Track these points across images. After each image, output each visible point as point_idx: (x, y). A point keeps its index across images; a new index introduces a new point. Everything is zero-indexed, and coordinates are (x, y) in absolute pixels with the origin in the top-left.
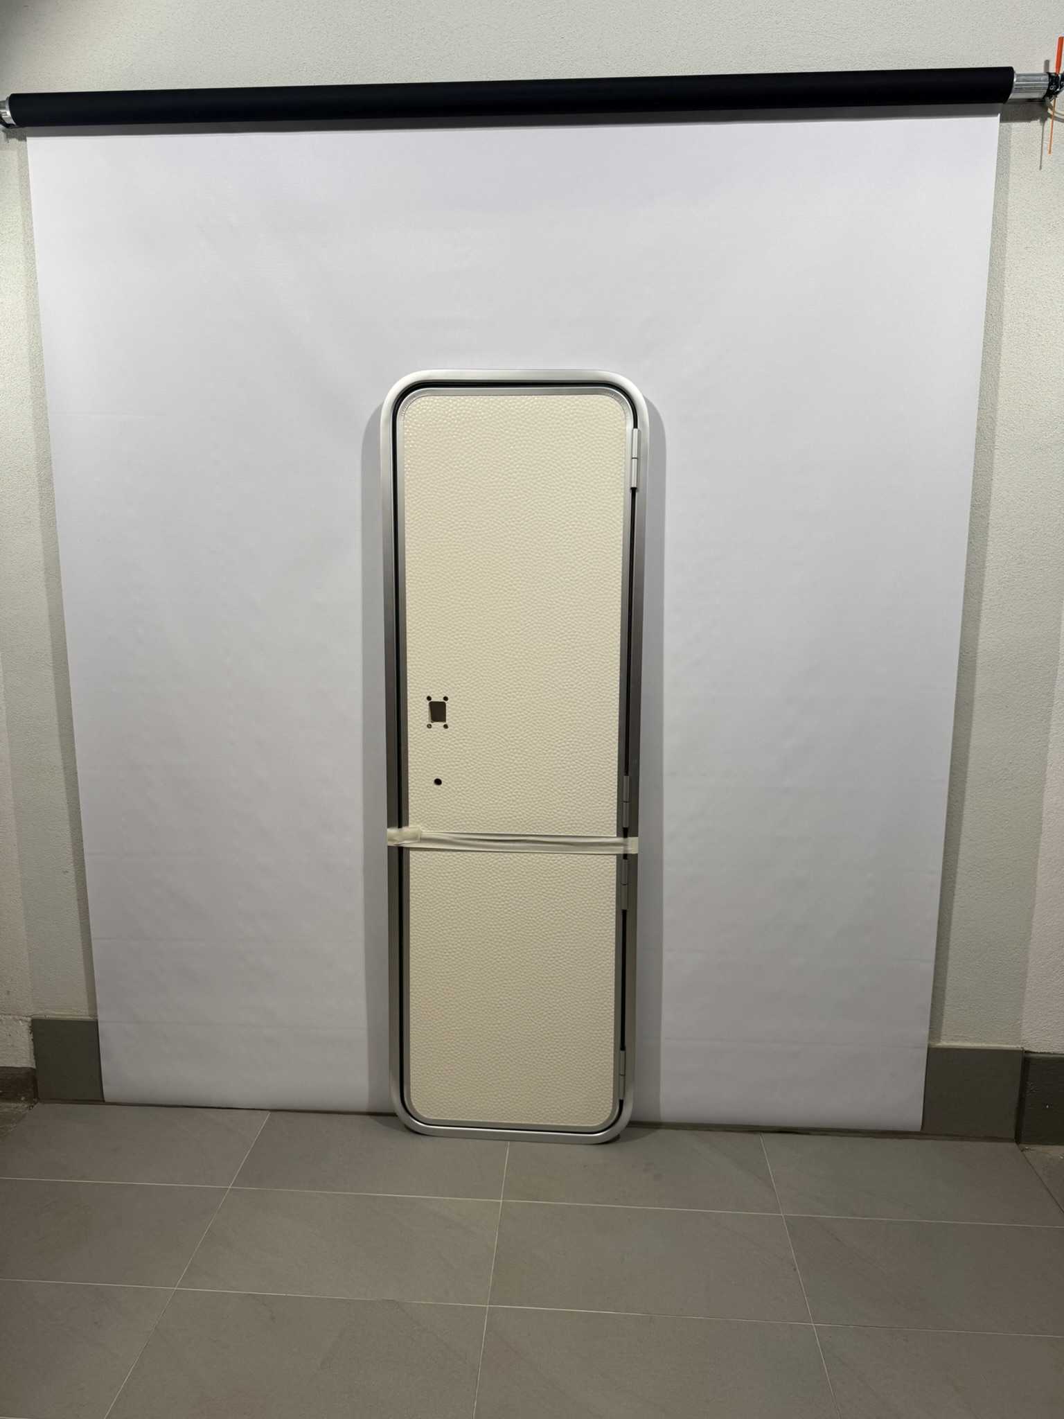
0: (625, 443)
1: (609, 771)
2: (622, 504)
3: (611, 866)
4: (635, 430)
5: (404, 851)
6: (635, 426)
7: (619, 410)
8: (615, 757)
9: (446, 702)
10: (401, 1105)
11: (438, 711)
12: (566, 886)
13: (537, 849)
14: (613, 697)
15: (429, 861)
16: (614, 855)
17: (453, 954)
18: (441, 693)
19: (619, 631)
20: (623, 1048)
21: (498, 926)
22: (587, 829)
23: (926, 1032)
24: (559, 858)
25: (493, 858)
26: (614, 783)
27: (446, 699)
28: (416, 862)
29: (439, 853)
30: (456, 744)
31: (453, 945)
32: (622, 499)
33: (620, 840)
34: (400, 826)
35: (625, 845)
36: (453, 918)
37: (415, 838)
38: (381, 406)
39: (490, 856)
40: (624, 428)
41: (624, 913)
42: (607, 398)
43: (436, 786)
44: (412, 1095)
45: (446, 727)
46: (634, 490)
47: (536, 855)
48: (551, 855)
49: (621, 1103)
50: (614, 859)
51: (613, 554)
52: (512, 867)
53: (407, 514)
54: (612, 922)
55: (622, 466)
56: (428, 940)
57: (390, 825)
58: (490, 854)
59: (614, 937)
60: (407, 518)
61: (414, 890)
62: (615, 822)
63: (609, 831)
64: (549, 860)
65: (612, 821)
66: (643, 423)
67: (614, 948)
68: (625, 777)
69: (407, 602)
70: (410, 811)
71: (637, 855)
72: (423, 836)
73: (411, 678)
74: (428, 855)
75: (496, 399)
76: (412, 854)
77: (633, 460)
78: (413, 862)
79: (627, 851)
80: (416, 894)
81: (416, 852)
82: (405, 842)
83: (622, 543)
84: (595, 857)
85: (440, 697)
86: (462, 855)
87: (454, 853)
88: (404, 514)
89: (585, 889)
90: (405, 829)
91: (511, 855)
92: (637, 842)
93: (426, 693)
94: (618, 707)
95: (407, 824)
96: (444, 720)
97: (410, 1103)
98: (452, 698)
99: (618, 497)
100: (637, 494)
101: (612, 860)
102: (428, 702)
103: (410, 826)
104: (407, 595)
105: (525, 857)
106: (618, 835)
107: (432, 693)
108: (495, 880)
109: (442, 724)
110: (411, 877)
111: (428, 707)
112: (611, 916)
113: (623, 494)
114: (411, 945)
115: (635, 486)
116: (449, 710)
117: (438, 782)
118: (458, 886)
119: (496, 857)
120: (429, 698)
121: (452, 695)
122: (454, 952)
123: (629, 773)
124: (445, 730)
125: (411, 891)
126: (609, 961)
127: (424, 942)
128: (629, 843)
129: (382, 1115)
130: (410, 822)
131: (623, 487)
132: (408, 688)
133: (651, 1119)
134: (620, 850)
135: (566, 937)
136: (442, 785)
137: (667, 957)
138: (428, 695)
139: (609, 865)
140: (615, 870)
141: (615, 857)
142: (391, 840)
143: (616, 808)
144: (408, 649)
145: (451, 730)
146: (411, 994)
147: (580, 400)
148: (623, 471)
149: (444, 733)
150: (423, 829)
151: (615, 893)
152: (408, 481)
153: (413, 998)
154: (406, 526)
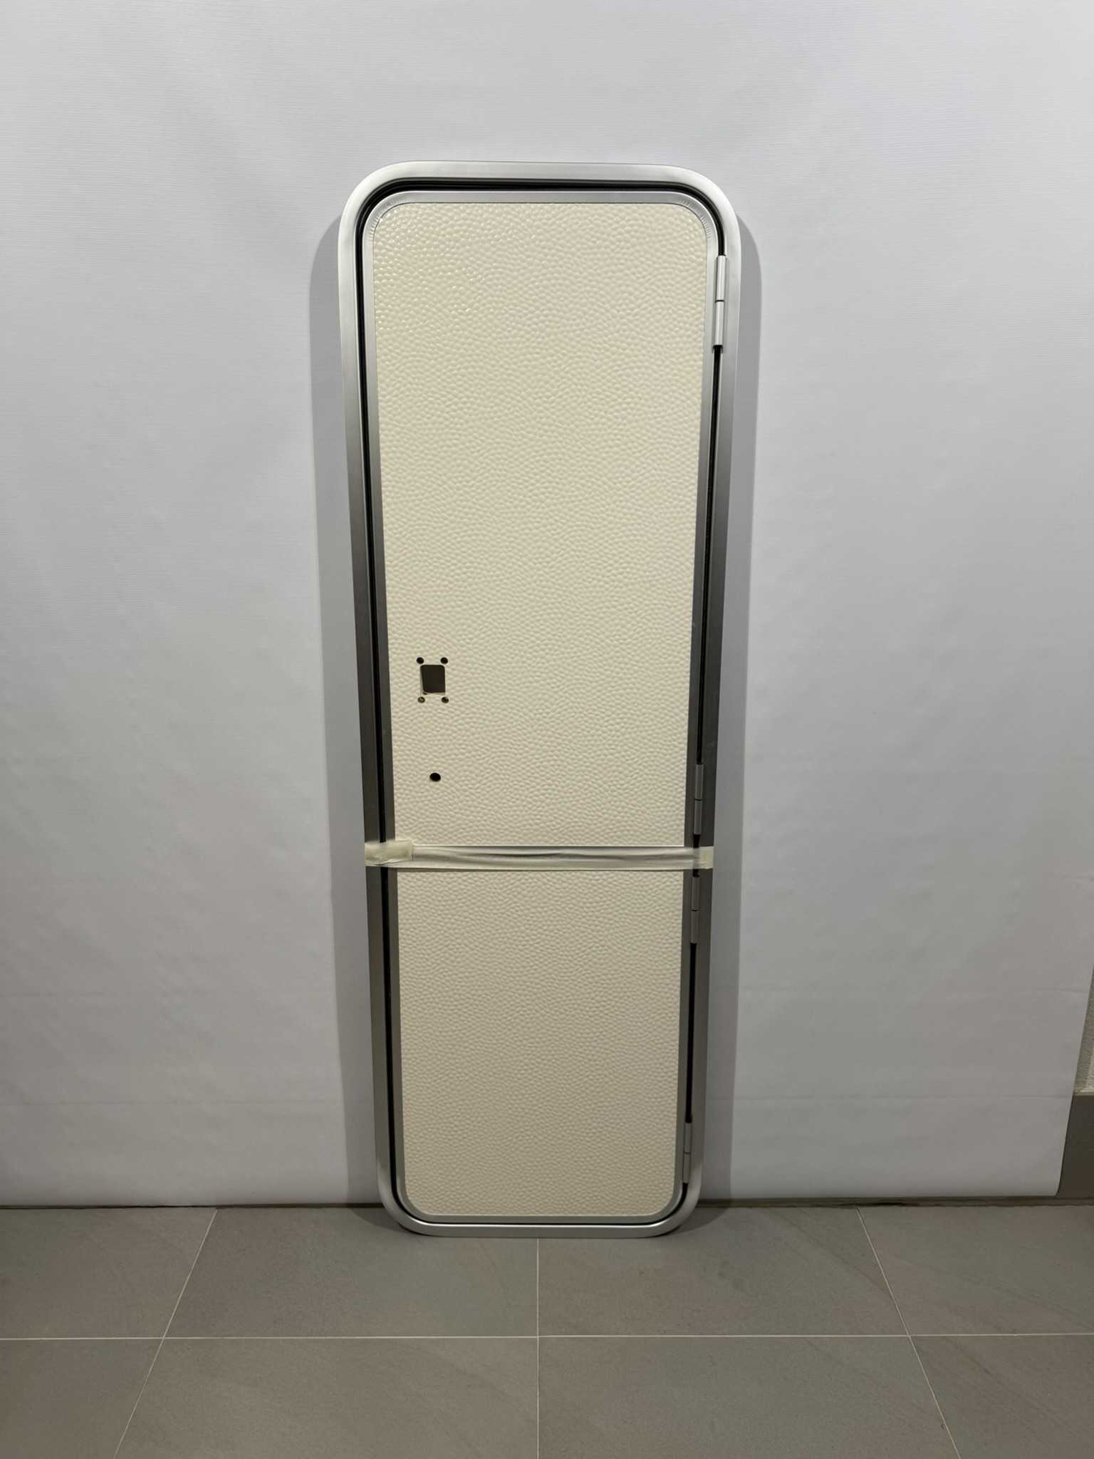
0: (706, 277)
1: (675, 758)
2: (701, 370)
3: (675, 886)
4: (721, 257)
5: (389, 872)
6: (721, 252)
7: (697, 227)
8: (684, 739)
9: (444, 665)
10: (393, 1200)
11: (433, 679)
12: (615, 913)
13: (574, 866)
14: (682, 655)
15: (425, 884)
16: (680, 871)
17: (460, 1007)
18: (437, 653)
19: (693, 561)
20: (689, 1118)
21: (522, 969)
22: (643, 837)
23: (1071, 1077)
24: (605, 877)
25: (514, 879)
26: (682, 774)
27: (444, 660)
28: (406, 886)
29: (439, 874)
30: (461, 724)
31: (460, 995)
32: (701, 363)
33: (689, 851)
34: (383, 840)
35: (695, 857)
36: (459, 959)
37: (404, 855)
38: (339, 219)
39: (509, 876)
40: (704, 255)
41: (693, 947)
42: (680, 209)
43: (433, 783)
44: (407, 1187)
45: (445, 700)
46: (718, 350)
47: (573, 873)
48: (594, 873)
49: (685, 1187)
50: (680, 877)
51: (685, 446)
52: (539, 890)
53: (381, 385)
54: (677, 959)
55: (700, 313)
56: (425, 990)
57: (368, 838)
58: (509, 873)
59: (679, 978)
60: (381, 393)
61: (405, 924)
62: (683, 827)
63: (675, 839)
64: (591, 880)
65: (678, 825)
66: (732, 247)
67: (678, 993)
68: (697, 766)
69: (385, 521)
70: (396, 818)
71: (711, 870)
72: (415, 852)
73: (394, 632)
74: (423, 877)
75: (513, 209)
76: (401, 877)
77: (719, 303)
78: (403, 887)
79: (698, 865)
80: (407, 930)
81: (408, 873)
82: (390, 861)
83: (698, 430)
84: (655, 874)
85: (437, 658)
86: (470, 876)
87: (459, 874)
88: (376, 386)
89: (640, 916)
90: (390, 844)
91: (538, 875)
92: (712, 854)
93: (416, 653)
94: (688, 669)
95: (393, 836)
96: (442, 690)
97: (405, 1197)
98: (453, 659)
99: (695, 361)
100: (722, 356)
101: (677, 877)
102: (419, 666)
103: (397, 839)
104: (384, 510)
105: (558, 877)
106: (687, 845)
107: (425, 653)
108: (517, 908)
109: (439, 697)
110: (400, 907)
111: (419, 673)
112: (675, 951)
113: (701, 355)
114: (401, 998)
115: (721, 344)
116: (451, 676)
117: (435, 777)
118: (466, 918)
119: (519, 877)
120: (420, 660)
121: (453, 656)
122: (462, 1004)
123: (703, 760)
124: (444, 706)
125: (400, 926)
126: (672, 1010)
127: (420, 992)
128: (701, 856)
129: (367, 1207)
130: (396, 833)
131: (701, 345)
132: (390, 646)
133: (723, 1196)
134: (689, 865)
135: (614, 981)
136: (441, 782)
137: (744, 996)
138: (419, 655)
139: (672, 886)
140: (681, 891)
141: (682, 873)
142: (372, 859)
143: (683, 808)
144: (388, 589)
145: (453, 705)
146: (403, 1061)
147: (641, 211)
148: (703, 320)
149: (443, 710)
150: (416, 842)
151: (680, 921)
152: (382, 335)
153: (407, 1066)
154: (380, 404)
